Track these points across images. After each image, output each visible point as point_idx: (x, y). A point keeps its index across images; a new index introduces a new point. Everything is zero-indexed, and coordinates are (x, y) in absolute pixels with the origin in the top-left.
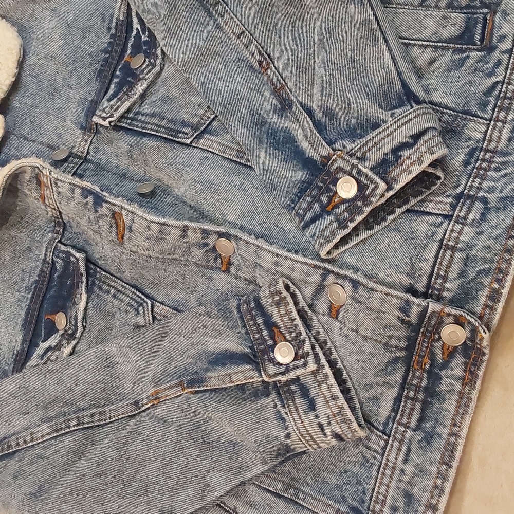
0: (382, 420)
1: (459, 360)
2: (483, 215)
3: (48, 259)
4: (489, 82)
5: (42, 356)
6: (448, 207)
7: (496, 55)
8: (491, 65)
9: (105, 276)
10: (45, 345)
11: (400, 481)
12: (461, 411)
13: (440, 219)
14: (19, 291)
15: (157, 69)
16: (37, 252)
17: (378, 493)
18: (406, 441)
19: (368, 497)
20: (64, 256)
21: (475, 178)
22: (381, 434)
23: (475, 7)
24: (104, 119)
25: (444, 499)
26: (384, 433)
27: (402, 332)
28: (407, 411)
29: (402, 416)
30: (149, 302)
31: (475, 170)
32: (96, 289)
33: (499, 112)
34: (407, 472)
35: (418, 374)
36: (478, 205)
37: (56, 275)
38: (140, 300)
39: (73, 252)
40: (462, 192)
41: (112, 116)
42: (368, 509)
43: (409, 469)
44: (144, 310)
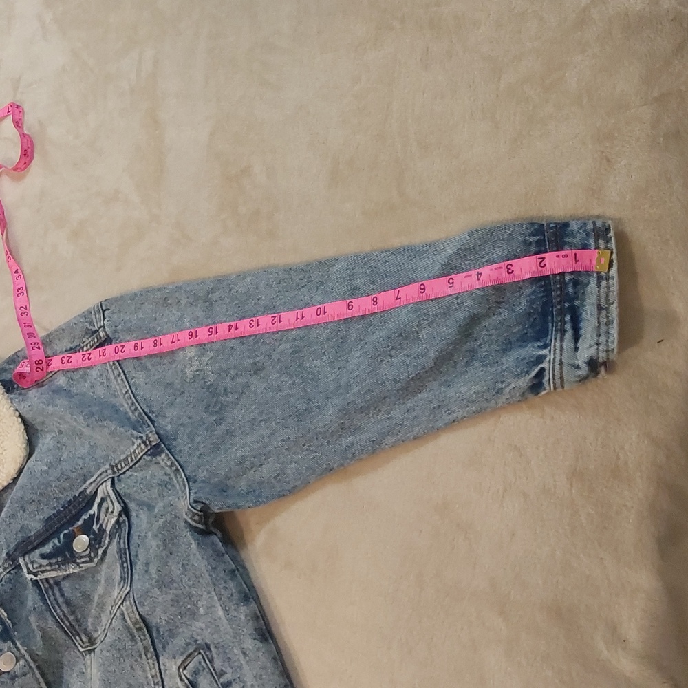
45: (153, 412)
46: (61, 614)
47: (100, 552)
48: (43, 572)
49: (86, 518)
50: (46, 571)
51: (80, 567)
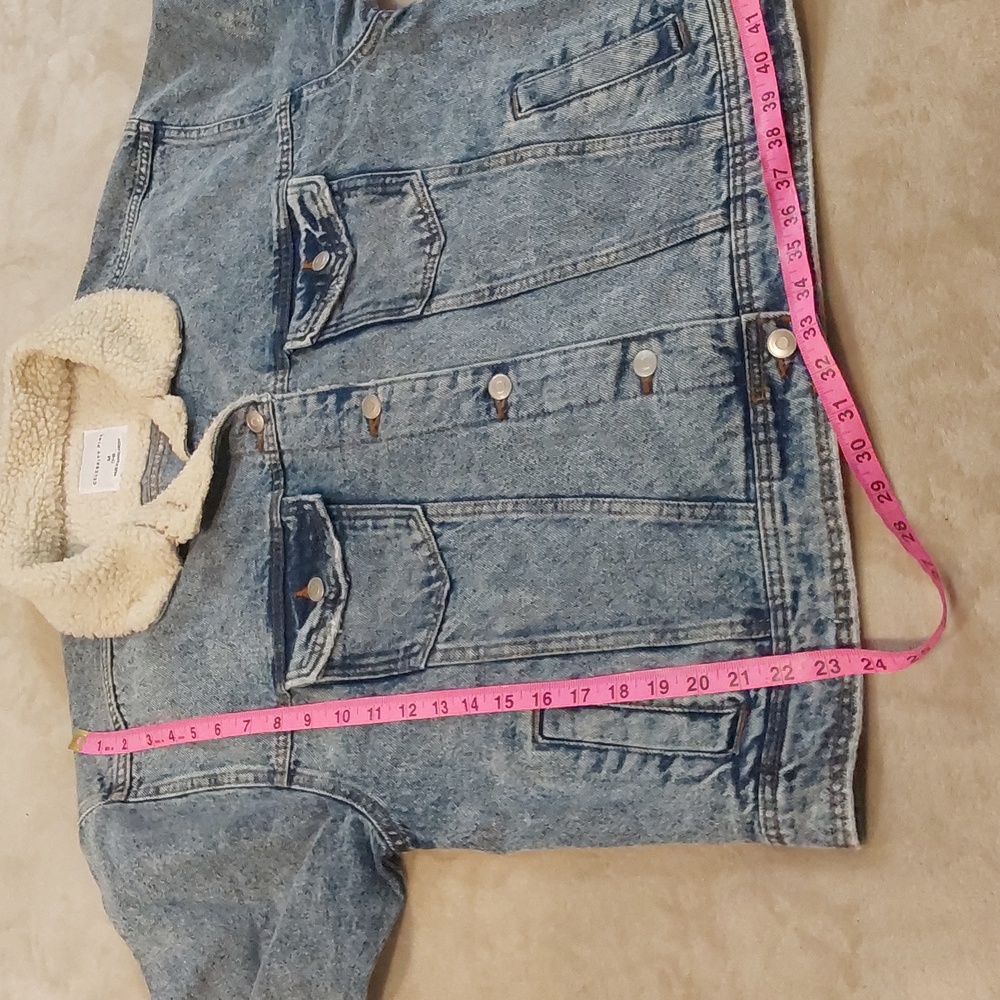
0: (741, 485)
2: (761, 209)
3: (276, 525)
4: (707, 79)
5: (306, 645)
6: (721, 219)
7: (701, 50)
8: (701, 62)
9: (353, 509)
10: (305, 630)
11: (789, 546)
13: (718, 235)
14: (247, 588)
15: (350, 258)
16: (258, 528)
17: (771, 573)
18: (776, 496)
19: (760, 586)
20: (295, 508)
21: (734, 177)
22: (746, 504)
23: (660, 18)
24: (302, 339)
25: (846, 538)
26: (748, 500)
27: (723, 364)
28: (764, 459)
29: (760, 468)
30: (418, 507)
31: (731, 170)
32: (349, 532)
33: (729, 101)
34: (794, 532)
35: (760, 408)
36: (750, 201)
37: (292, 537)
38: (406, 513)
39: (305, 497)
40: (728, 198)
41: (311, 330)
42: (767, 598)
43: (794, 526)
44: (416, 521)
45: (260, 101)
46: (369, 316)
47: (344, 239)
48: (315, 322)
49: (303, 248)
50: (318, 318)
51: (342, 275)
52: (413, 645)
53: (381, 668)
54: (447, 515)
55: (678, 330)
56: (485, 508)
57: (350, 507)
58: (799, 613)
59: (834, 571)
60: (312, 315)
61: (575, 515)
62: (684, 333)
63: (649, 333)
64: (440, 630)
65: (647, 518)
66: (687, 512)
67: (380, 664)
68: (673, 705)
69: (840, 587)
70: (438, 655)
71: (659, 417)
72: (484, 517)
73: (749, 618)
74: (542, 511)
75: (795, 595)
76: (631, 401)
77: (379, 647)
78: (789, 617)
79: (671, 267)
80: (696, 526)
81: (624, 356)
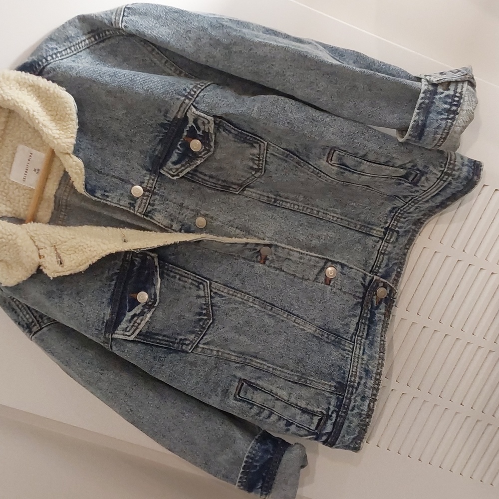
1: (383, 305)
5: (130, 321)
9: (171, 267)
10: (132, 313)
11: (362, 364)
12: (384, 330)
13: (378, 239)
17: (352, 371)
18: (362, 344)
19: (347, 375)
26: (351, 341)
27: (361, 290)
28: (362, 329)
29: (360, 332)
30: (208, 282)
31: (395, 217)
32: (166, 276)
34: (365, 359)
35: (366, 311)
37: (135, 268)
38: (200, 281)
39: (149, 253)
40: (388, 227)
42: (347, 380)
43: (365, 357)
44: (204, 286)
48: (181, 172)
51: (203, 158)
52: (186, 339)
53: (164, 343)
54: (220, 290)
55: (351, 268)
56: (239, 295)
57: (171, 266)
58: (358, 391)
59: (376, 379)
60: (181, 167)
61: (278, 316)
62: (354, 270)
63: (338, 262)
64: (202, 338)
65: (309, 331)
66: (326, 335)
67: (163, 340)
68: (297, 405)
69: (376, 386)
70: (200, 350)
71: (328, 295)
72: (236, 298)
73: (337, 386)
74: (265, 308)
75: (359, 383)
76: (320, 284)
77: (166, 333)
78: (354, 391)
79: (357, 240)
80: (327, 342)
81: (324, 265)
